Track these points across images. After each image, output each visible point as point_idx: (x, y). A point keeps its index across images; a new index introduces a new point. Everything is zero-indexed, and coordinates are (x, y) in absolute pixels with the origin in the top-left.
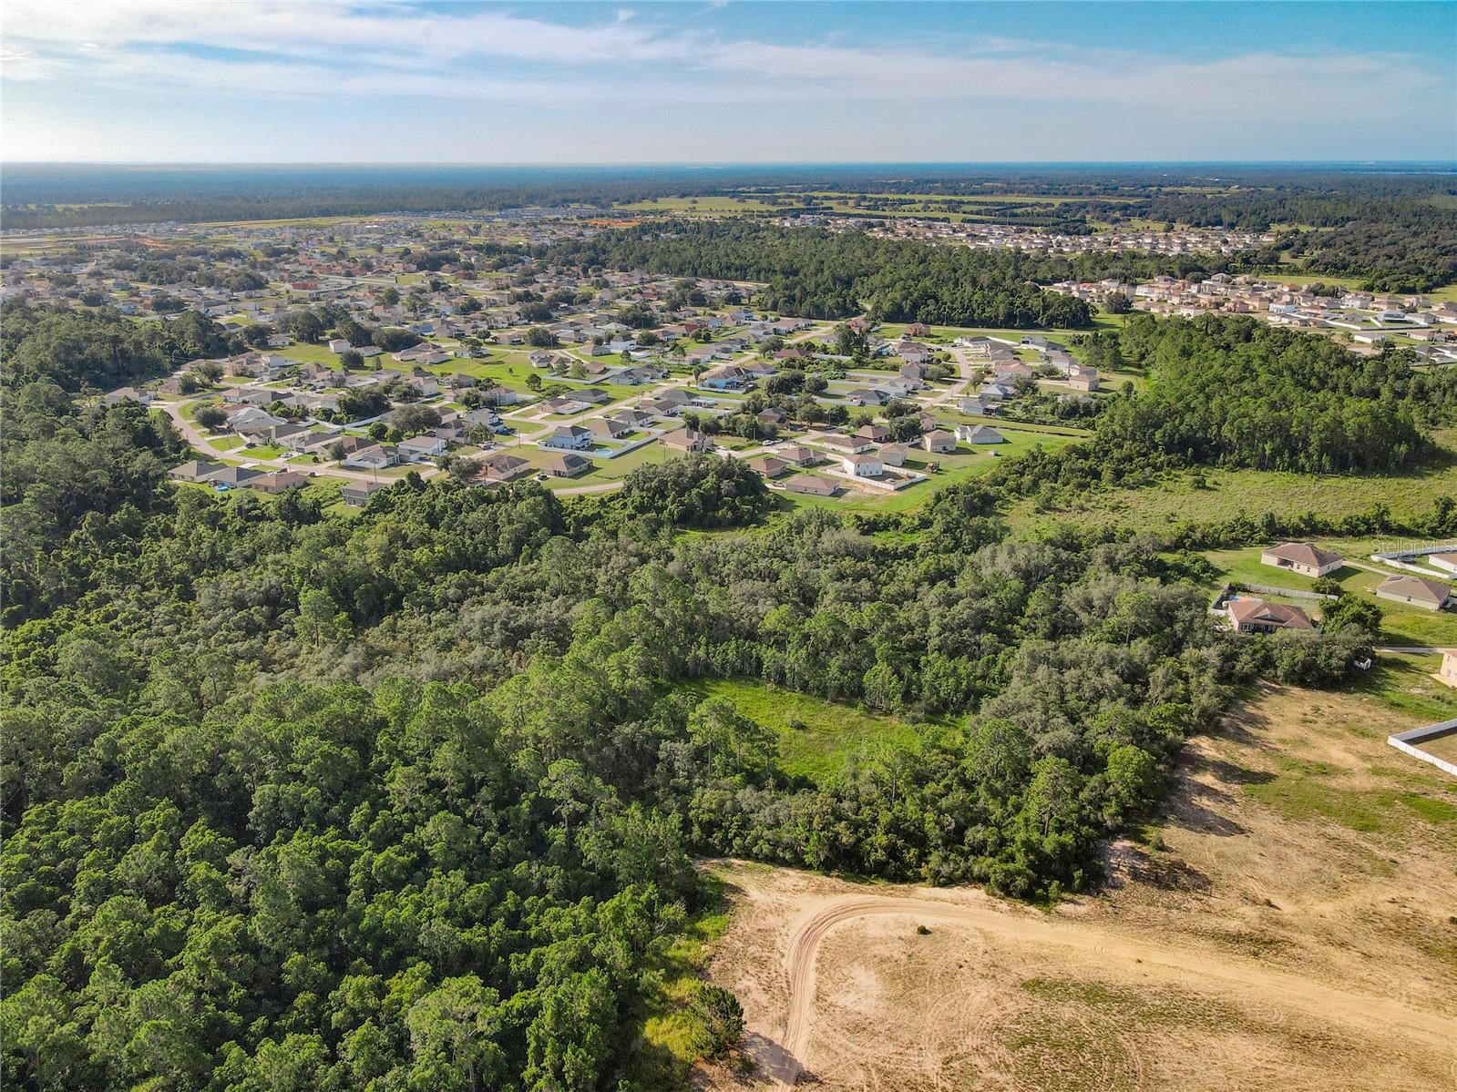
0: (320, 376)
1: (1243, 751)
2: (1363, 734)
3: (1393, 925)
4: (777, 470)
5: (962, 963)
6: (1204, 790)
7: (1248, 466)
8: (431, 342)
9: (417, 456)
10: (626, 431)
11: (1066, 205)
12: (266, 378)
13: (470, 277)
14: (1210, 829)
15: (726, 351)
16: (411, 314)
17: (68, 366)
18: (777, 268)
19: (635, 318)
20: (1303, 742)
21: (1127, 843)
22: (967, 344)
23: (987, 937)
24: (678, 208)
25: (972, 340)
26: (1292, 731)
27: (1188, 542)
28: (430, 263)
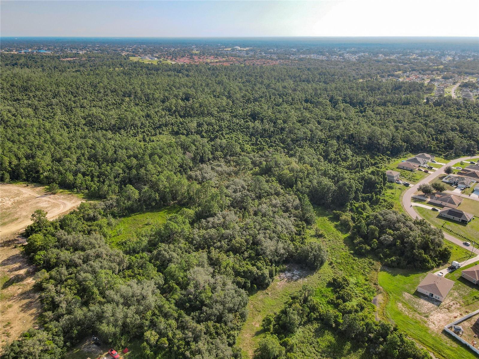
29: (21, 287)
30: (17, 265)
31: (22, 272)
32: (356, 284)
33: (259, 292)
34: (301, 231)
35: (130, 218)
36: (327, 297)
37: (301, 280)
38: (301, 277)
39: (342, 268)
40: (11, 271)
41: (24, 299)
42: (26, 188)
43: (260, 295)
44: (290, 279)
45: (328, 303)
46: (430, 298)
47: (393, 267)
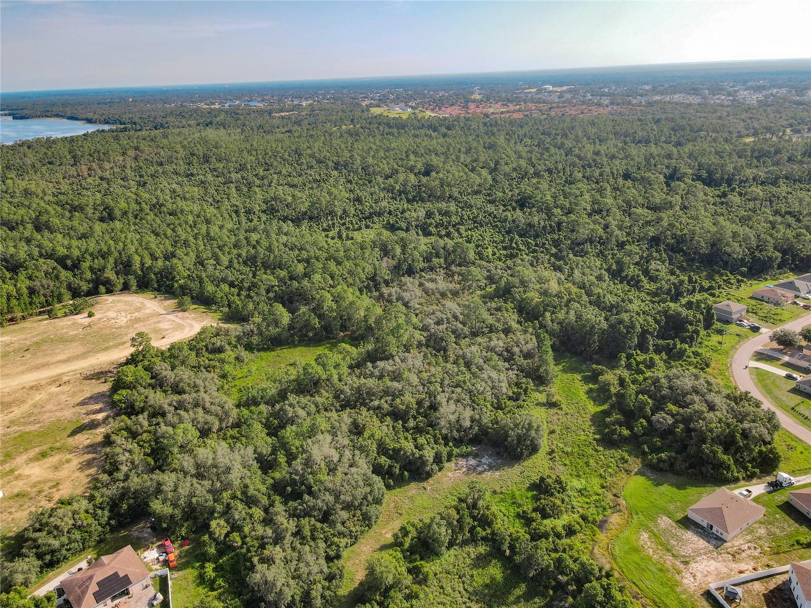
29: (91, 437)
30: (98, 407)
31: (100, 416)
32: (580, 491)
33: (413, 485)
34: (520, 393)
35: (273, 353)
36: (519, 506)
37: (489, 474)
38: (491, 468)
39: (567, 462)
40: (87, 414)
41: (88, 453)
42: (153, 301)
43: (412, 489)
44: (471, 469)
45: (518, 516)
46: (705, 532)
47: (661, 470)
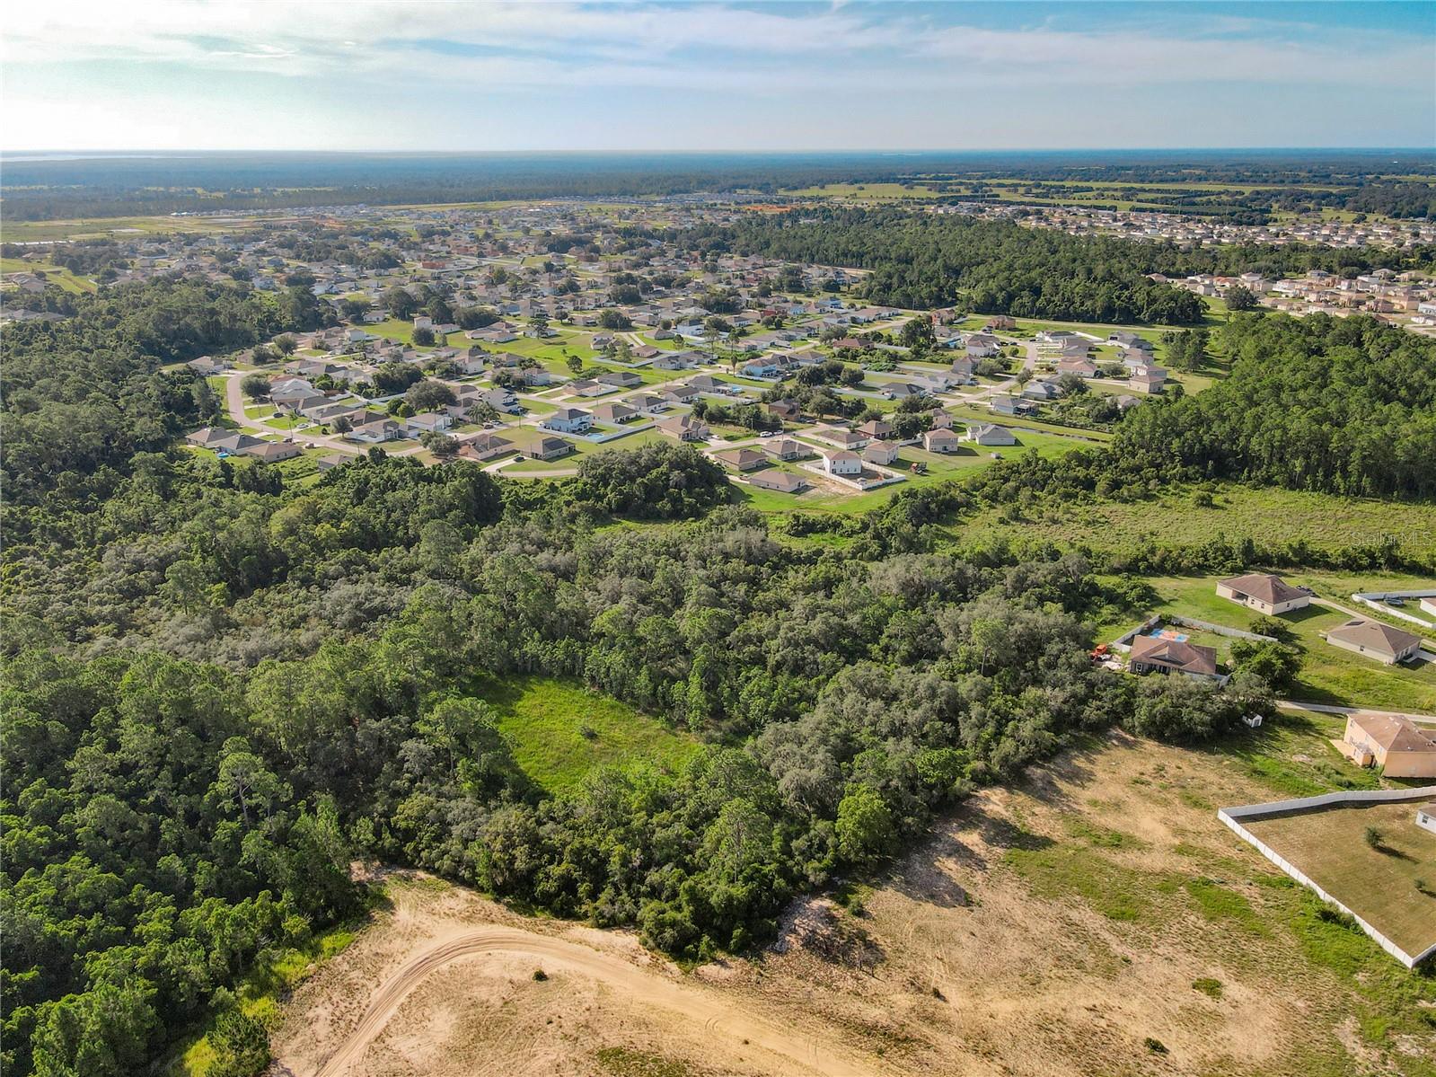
0: (385, 351)
1: (1037, 810)
2: (1196, 804)
3: (1071, 1038)
4: (753, 463)
5: (554, 1018)
6: (961, 852)
7: (1276, 483)
8: (510, 320)
9: (417, 432)
10: (633, 416)
11: (1258, 193)
12: (338, 352)
13: (590, 260)
14: (932, 897)
15: (790, 339)
16: (509, 294)
17: (163, 335)
18: (893, 256)
19: (718, 303)
20: (1117, 806)
21: (827, 903)
22: (1047, 338)
23: (602, 990)
24: (839, 195)
25: (1052, 335)
26: (1115, 791)
27: (1142, 565)
28: (561, 246)
